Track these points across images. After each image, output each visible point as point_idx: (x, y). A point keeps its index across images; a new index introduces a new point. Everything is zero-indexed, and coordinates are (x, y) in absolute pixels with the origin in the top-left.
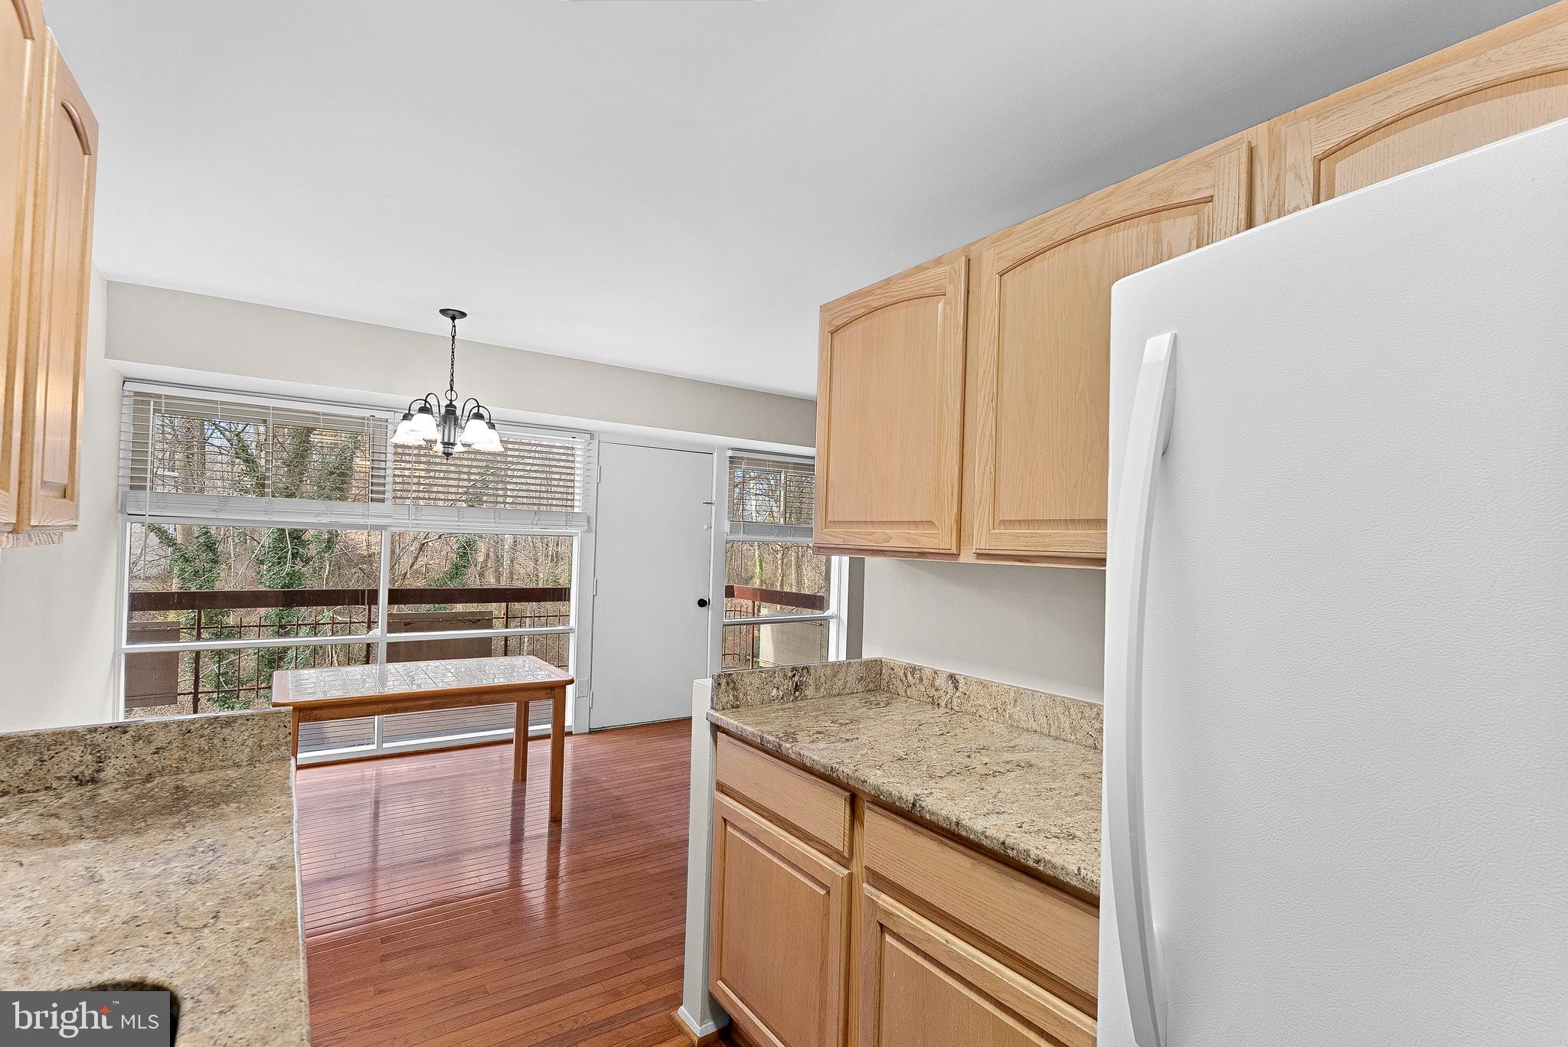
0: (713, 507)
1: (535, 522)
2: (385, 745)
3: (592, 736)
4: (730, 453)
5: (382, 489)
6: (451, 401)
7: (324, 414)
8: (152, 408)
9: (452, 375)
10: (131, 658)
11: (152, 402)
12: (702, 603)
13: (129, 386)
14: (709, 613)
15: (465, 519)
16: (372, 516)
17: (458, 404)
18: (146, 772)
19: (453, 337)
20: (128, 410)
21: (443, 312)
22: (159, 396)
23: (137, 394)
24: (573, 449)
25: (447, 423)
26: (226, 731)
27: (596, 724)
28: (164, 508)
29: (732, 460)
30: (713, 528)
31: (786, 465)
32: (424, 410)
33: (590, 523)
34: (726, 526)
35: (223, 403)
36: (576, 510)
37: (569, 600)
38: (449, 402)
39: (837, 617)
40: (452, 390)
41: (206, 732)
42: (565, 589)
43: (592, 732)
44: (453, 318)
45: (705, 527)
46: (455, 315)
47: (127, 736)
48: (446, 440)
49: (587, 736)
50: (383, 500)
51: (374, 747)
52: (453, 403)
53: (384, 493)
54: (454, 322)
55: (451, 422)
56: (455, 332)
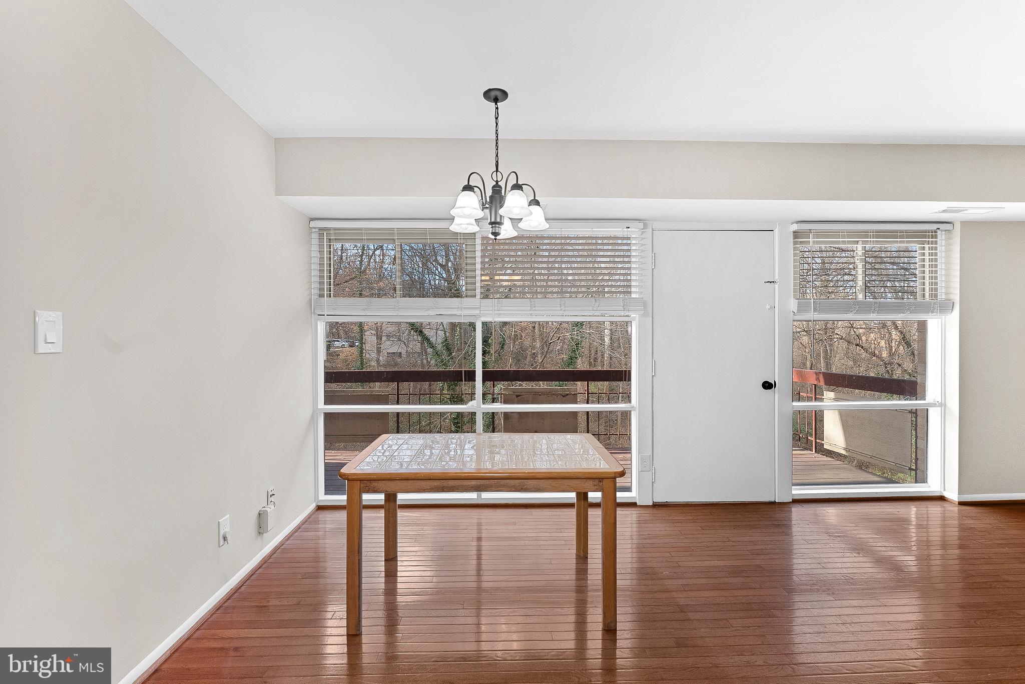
0: (777, 286)
1: (595, 309)
2: (483, 495)
3: (655, 511)
4: (795, 227)
5: (473, 286)
7: (429, 230)
8: (325, 238)
9: (497, 156)
10: (328, 415)
11: (325, 234)
12: (767, 386)
13: (313, 224)
14: (773, 395)
16: (464, 308)
17: (502, 182)
19: (497, 118)
20: (315, 242)
21: (486, 94)
22: (329, 229)
23: (321, 229)
24: (628, 238)
25: (494, 204)
27: (660, 499)
29: (796, 234)
30: (777, 309)
31: (865, 234)
33: (647, 307)
34: (793, 305)
35: (366, 229)
36: (633, 296)
37: (630, 380)
38: (495, 183)
39: (943, 405)
40: (497, 171)
42: (626, 371)
43: (656, 506)
44: (496, 100)
45: (768, 307)
46: (496, 96)
49: (650, 511)
50: (475, 296)
51: (475, 496)
52: (499, 182)
53: (475, 290)
54: (496, 104)
55: (496, 201)
56: (498, 114)
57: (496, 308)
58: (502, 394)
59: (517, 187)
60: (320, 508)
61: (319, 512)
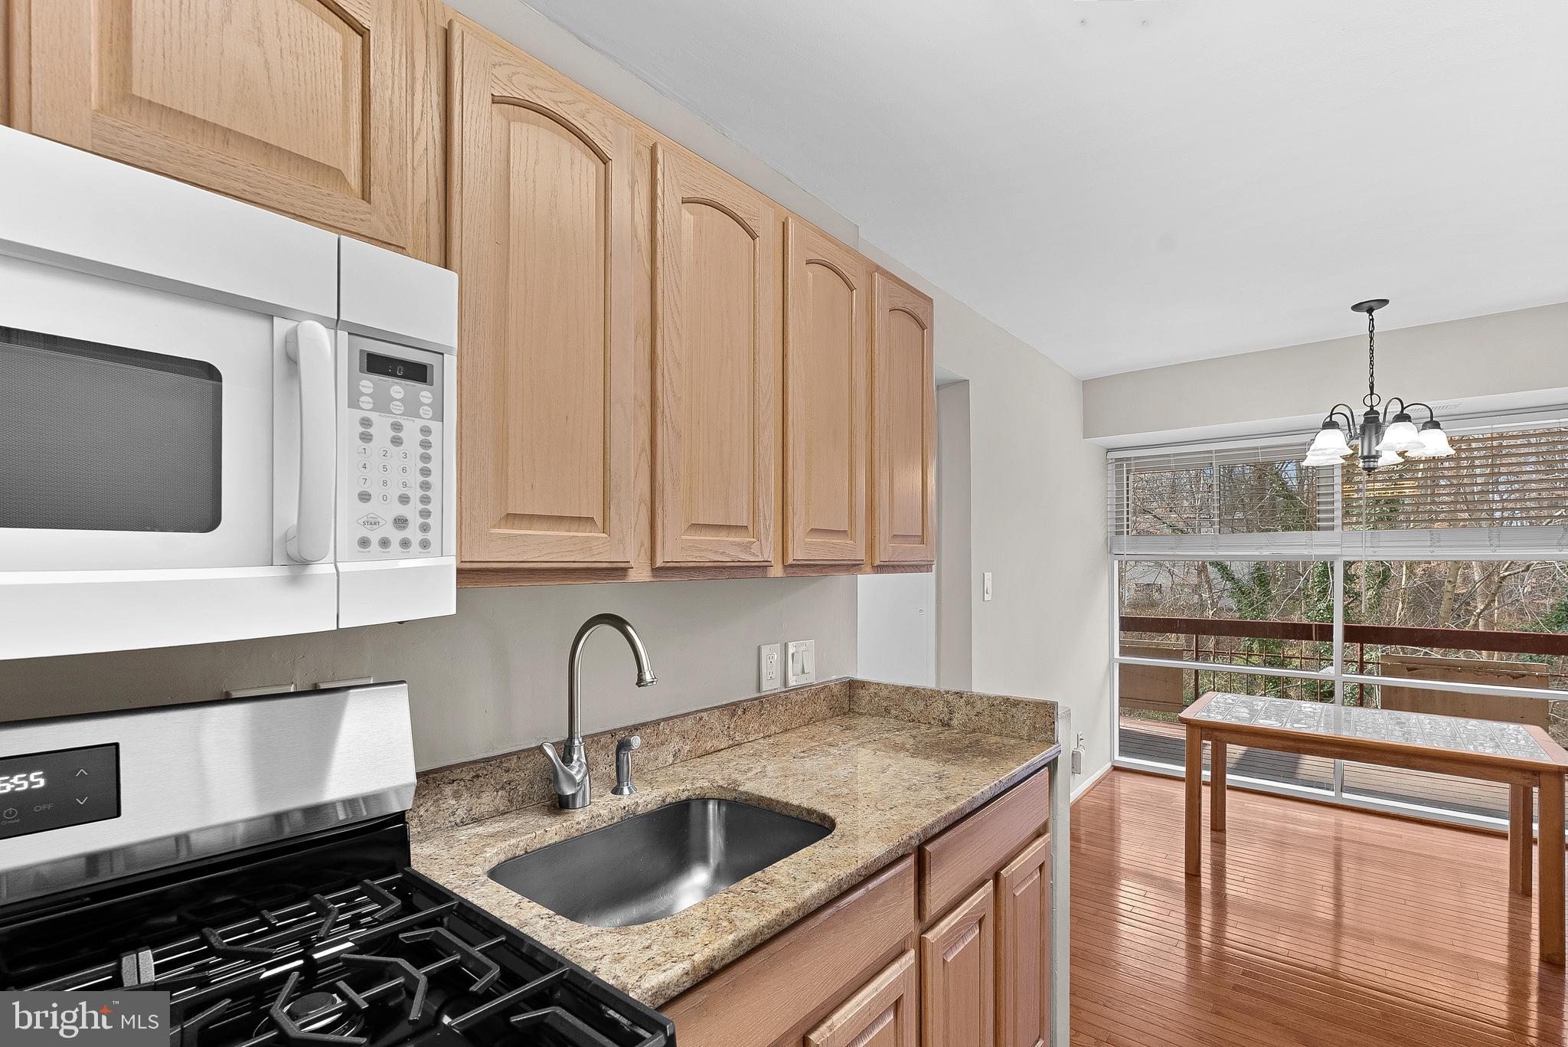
2: (1345, 795)
5: (1331, 515)
6: (1372, 407)
7: (1262, 448)
8: (1125, 469)
9: (1372, 376)
10: (1123, 667)
11: (1124, 465)
13: (1111, 455)
15: (1442, 544)
16: (1315, 545)
17: (1380, 409)
18: (972, 726)
19: (1371, 332)
20: (1112, 474)
21: (1357, 308)
22: (1129, 459)
23: (1117, 460)
25: (1367, 434)
26: (1014, 710)
28: (1136, 548)
32: (1330, 425)
35: (1175, 455)
38: (1369, 409)
40: (1372, 393)
41: (1003, 708)
44: (1370, 311)
46: (1368, 307)
47: (962, 700)
48: (1365, 454)
50: (1332, 528)
51: (1332, 794)
52: (1375, 408)
53: (1332, 519)
54: (1371, 315)
55: (1370, 431)
56: (1373, 326)
57: (1368, 544)
58: (1378, 663)
59: (1402, 417)
60: (1116, 769)
61: (1114, 772)
